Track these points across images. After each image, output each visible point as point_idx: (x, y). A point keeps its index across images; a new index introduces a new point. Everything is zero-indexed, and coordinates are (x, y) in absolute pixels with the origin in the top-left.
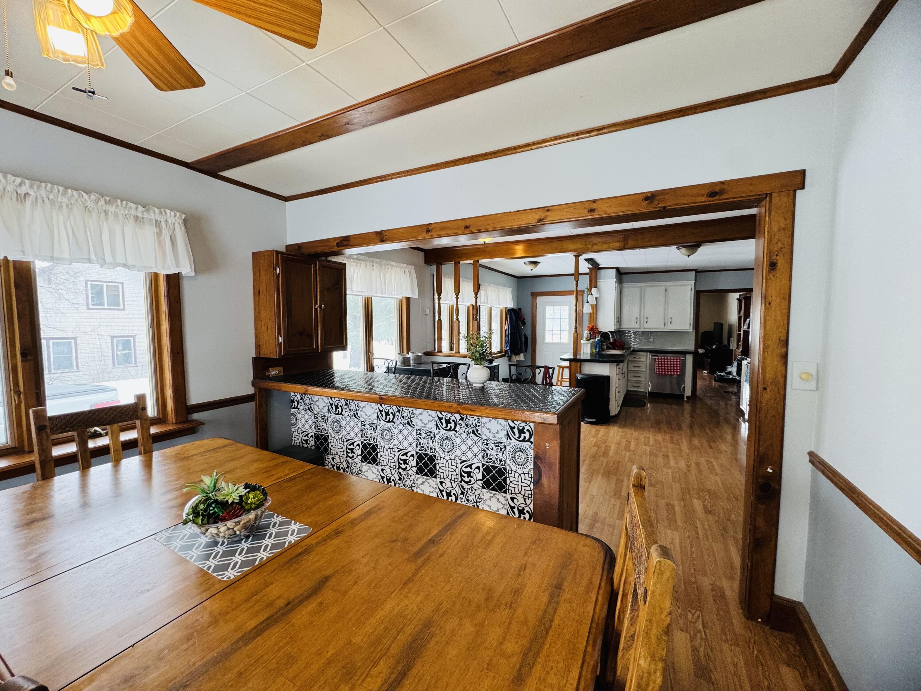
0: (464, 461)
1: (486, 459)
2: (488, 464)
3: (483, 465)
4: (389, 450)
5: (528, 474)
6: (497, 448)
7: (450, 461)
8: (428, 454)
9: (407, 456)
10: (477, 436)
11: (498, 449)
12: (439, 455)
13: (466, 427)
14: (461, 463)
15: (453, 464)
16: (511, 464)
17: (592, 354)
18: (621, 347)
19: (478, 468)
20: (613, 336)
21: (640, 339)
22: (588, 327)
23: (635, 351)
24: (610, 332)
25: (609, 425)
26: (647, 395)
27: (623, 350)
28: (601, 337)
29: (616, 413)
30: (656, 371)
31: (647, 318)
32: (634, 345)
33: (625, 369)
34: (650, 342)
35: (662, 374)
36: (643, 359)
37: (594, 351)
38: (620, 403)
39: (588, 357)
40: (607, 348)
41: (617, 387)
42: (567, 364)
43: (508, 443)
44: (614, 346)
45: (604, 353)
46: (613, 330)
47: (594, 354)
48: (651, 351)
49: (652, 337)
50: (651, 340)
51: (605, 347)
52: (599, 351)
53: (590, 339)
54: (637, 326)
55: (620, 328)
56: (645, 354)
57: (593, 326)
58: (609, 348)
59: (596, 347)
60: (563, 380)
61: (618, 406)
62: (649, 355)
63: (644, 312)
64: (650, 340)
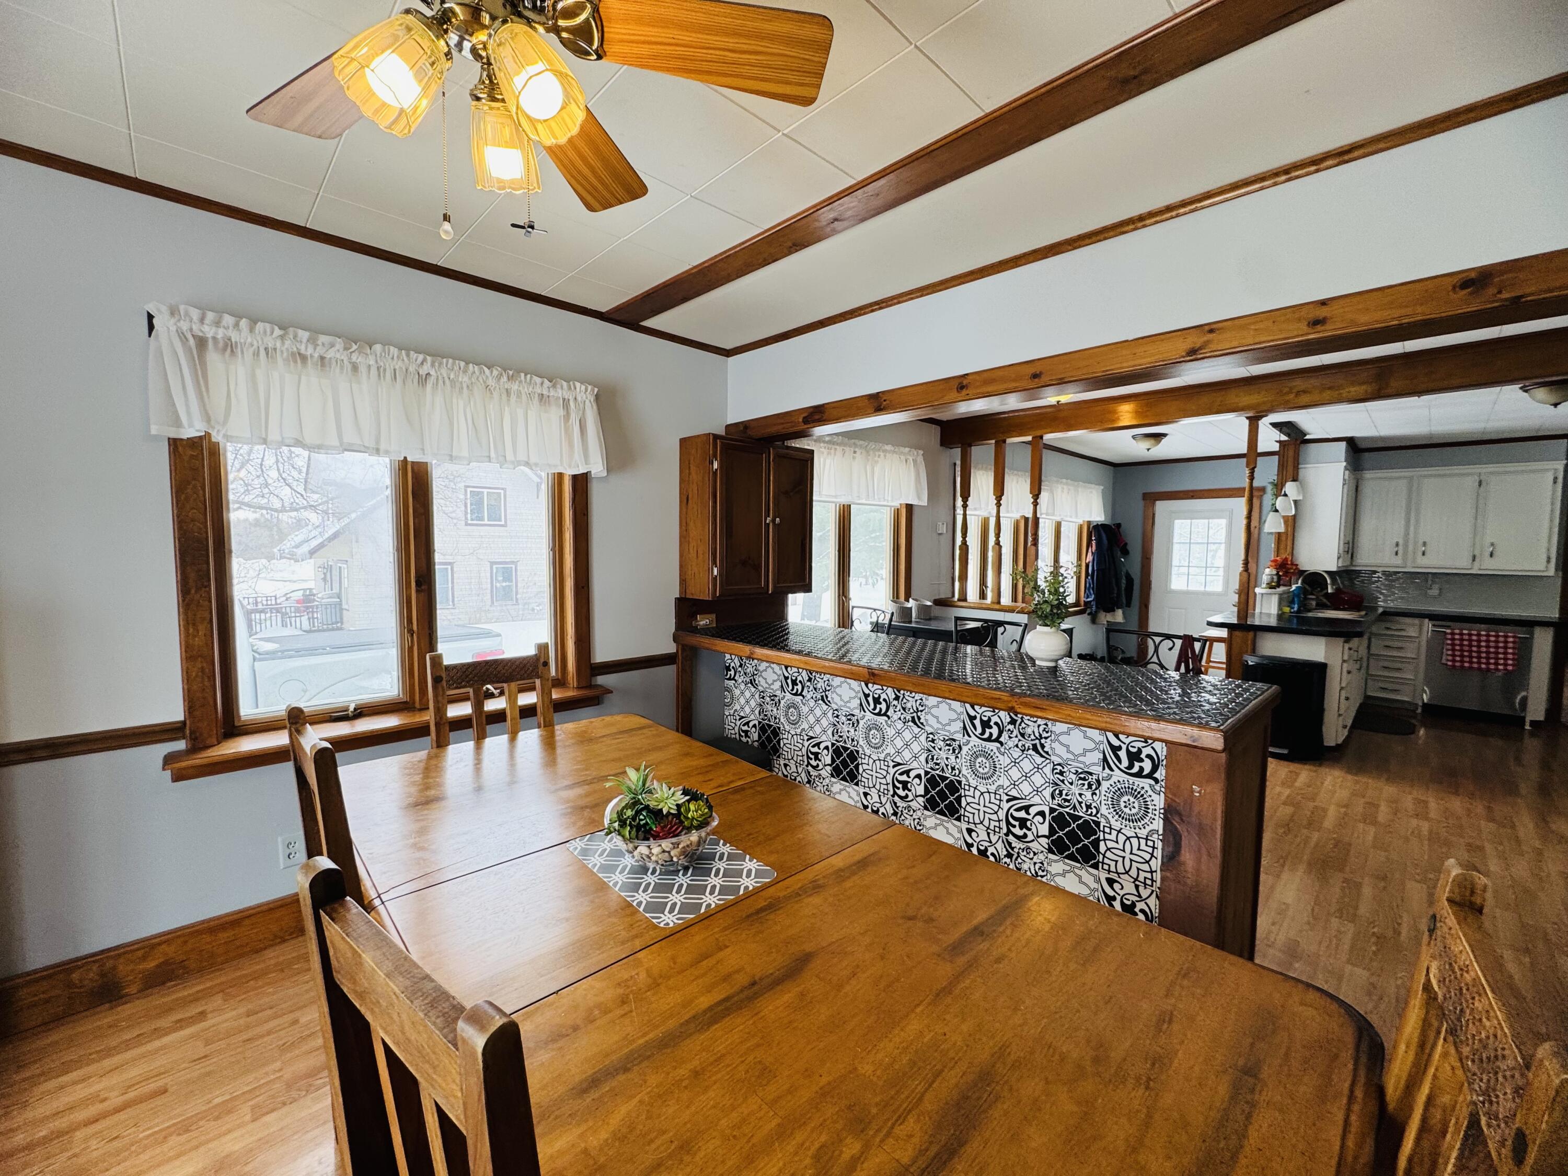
0: (1015, 798)
1: (1058, 800)
2: (1061, 810)
3: (1052, 810)
4: (878, 762)
5: (1147, 839)
6: (1081, 782)
7: (986, 795)
8: (947, 778)
9: (909, 777)
10: (1042, 756)
11: (1084, 785)
12: (968, 781)
13: (1020, 737)
14: (1008, 801)
15: (993, 800)
16: (1110, 817)
17: (1280, 617)
18: (1356, 602)
19: (1042, 814)
20: (1334, 581)
21: (1402, 589)
22: (1275, 561)
23: (1388, 615)
24: (1326, 572)
25: (1320, 765)
26: (1419, 711)
27: (1359, 611)
28: (1303, 582)
29: (1340, 741)
30: (1446, 658)
31: (1425, 544)
32: (1384, 601)
33: (1363, 651)
34: (1435, 597)
35: (1462, 667)
36: (1412, 632)
37: (1287, 610)
38: (1349, 723)
39: (1273, 622)
40: (1317, 605)
41: (1342, 688)
42: (1223, 633)
43: (1105, 775)
44: (1336, 602)
45: (1310, 614)
46: (1334, 569)
47: (1287, 616)
48: (1432, 617)
49: (1437, 586)
50: (1434, 592)
51: (1314, 603)
52: (1299, 611)
53: (1278, 585)
54: (1398, 561)
55: (1352, 565)
56: (1417, 621)
57: (1286, 559)
58: (1321, 606)
59: (1292, 602)
60: (1211, 664)
61: (1345, 727)
62: (1428, 625)
63: (1416, 533)
64: (1430, 592)
